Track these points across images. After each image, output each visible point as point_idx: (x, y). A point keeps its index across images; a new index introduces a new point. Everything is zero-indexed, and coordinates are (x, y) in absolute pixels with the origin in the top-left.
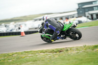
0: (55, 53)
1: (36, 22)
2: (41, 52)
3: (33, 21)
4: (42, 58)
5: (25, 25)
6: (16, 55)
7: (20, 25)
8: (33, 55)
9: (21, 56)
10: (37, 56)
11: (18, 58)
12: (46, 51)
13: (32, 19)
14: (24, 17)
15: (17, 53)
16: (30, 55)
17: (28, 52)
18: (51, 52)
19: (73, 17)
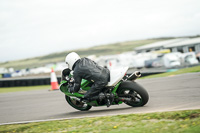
0: (181, 120)
1: (140, 55)
2: (151, 118)
3: (134, 52)
4: (155, 129)
5: (118, 61)
6: (101, 122)
7: (106, 61)
8: (135, 123)
9: (111, 124)
10: (143, 125)
11: (106, 129)
13: (130, 50)
14: (117, 45)
15: (102, 118)
16: (129, 123)
17: (125, 117)
18: (173, 117)
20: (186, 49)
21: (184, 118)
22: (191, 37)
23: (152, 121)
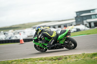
0: (54, 61)
2: (40, 60)
3: (32, 28)
5: (24, 33)
6: (15, 62)
7: (18, 33)
10: (36, 63)
12: (45, 59)
13: (30, 27)
14: (24, 25)
15: (16, 60)
18: (50, 60)
19: (71, 25)
20: (57, 27)
21: (55, 60)
22: (59, 21)
23: (40, 61)
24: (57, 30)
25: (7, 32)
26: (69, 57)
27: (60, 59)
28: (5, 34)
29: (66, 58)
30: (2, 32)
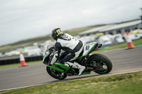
4: (94, 89)
6: (56, 87)
9: (64, 88)
11: (60, 91)
12: (100, 80)
19: (136, 29)
21: (114, 80)
24: (116, 38)
25: (42, 44)
26: (135, 75)
27: (121, 79)
28: (39, 47)
29: (130, 77)
30: (36, 44)
